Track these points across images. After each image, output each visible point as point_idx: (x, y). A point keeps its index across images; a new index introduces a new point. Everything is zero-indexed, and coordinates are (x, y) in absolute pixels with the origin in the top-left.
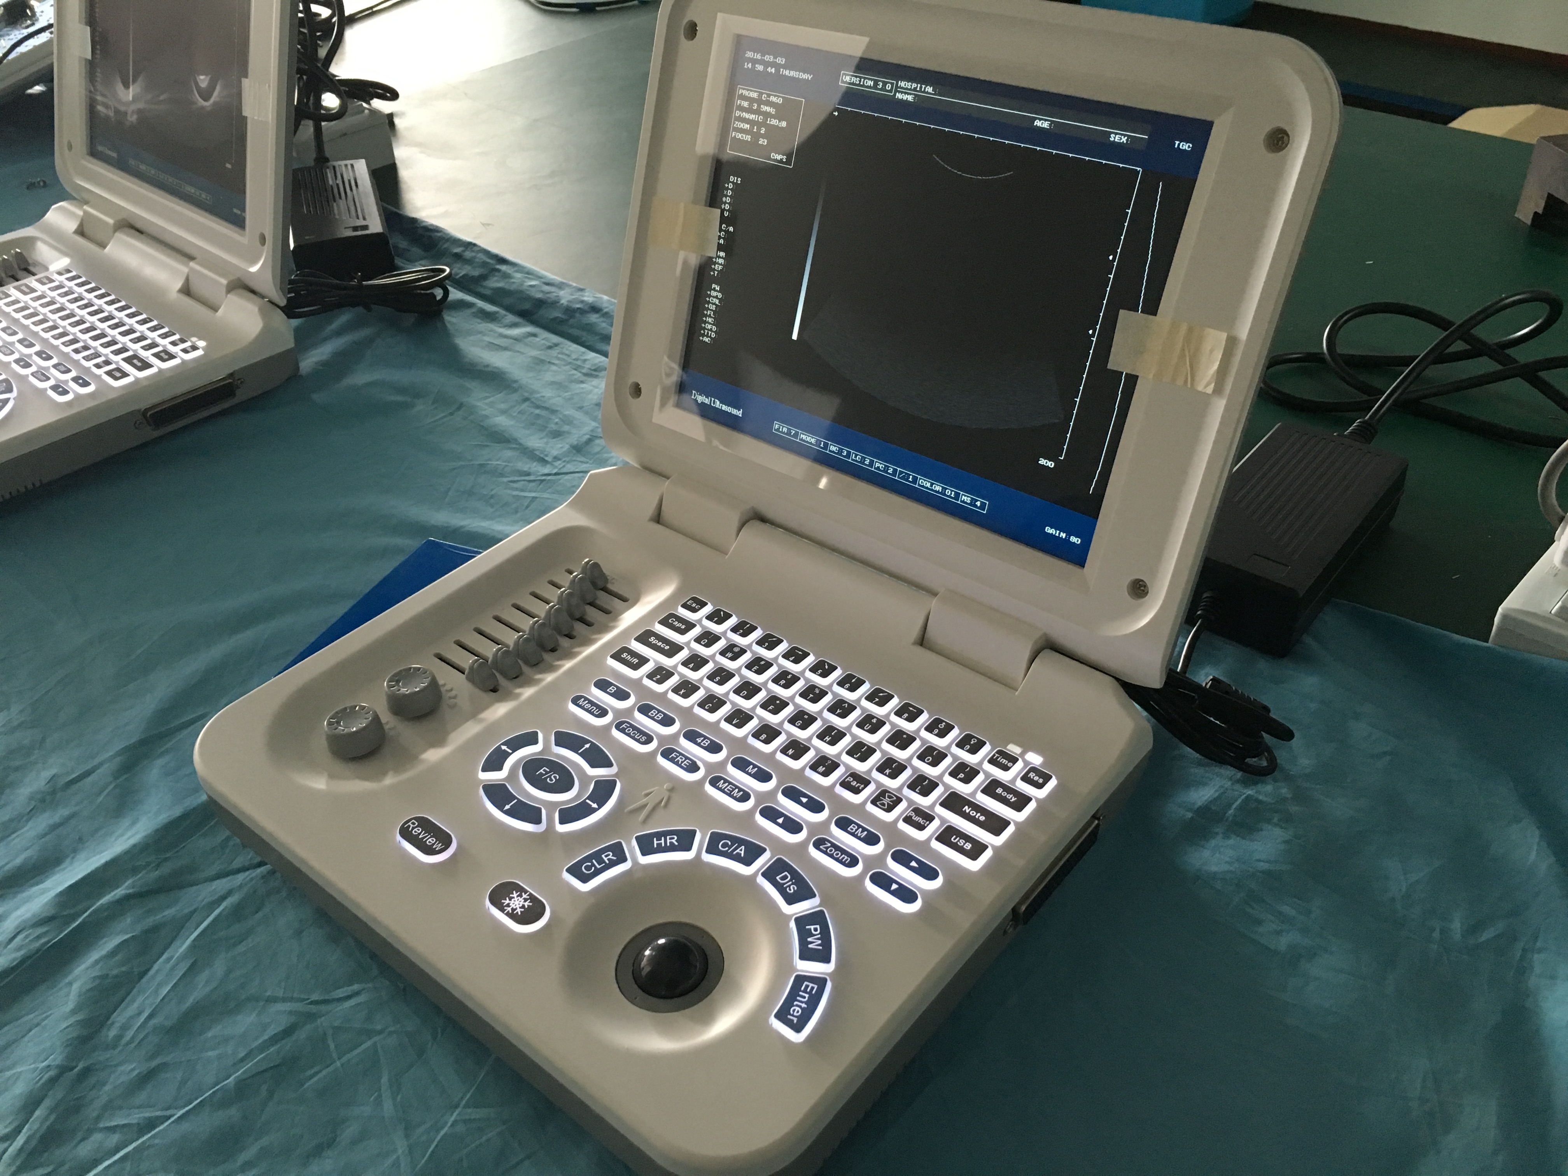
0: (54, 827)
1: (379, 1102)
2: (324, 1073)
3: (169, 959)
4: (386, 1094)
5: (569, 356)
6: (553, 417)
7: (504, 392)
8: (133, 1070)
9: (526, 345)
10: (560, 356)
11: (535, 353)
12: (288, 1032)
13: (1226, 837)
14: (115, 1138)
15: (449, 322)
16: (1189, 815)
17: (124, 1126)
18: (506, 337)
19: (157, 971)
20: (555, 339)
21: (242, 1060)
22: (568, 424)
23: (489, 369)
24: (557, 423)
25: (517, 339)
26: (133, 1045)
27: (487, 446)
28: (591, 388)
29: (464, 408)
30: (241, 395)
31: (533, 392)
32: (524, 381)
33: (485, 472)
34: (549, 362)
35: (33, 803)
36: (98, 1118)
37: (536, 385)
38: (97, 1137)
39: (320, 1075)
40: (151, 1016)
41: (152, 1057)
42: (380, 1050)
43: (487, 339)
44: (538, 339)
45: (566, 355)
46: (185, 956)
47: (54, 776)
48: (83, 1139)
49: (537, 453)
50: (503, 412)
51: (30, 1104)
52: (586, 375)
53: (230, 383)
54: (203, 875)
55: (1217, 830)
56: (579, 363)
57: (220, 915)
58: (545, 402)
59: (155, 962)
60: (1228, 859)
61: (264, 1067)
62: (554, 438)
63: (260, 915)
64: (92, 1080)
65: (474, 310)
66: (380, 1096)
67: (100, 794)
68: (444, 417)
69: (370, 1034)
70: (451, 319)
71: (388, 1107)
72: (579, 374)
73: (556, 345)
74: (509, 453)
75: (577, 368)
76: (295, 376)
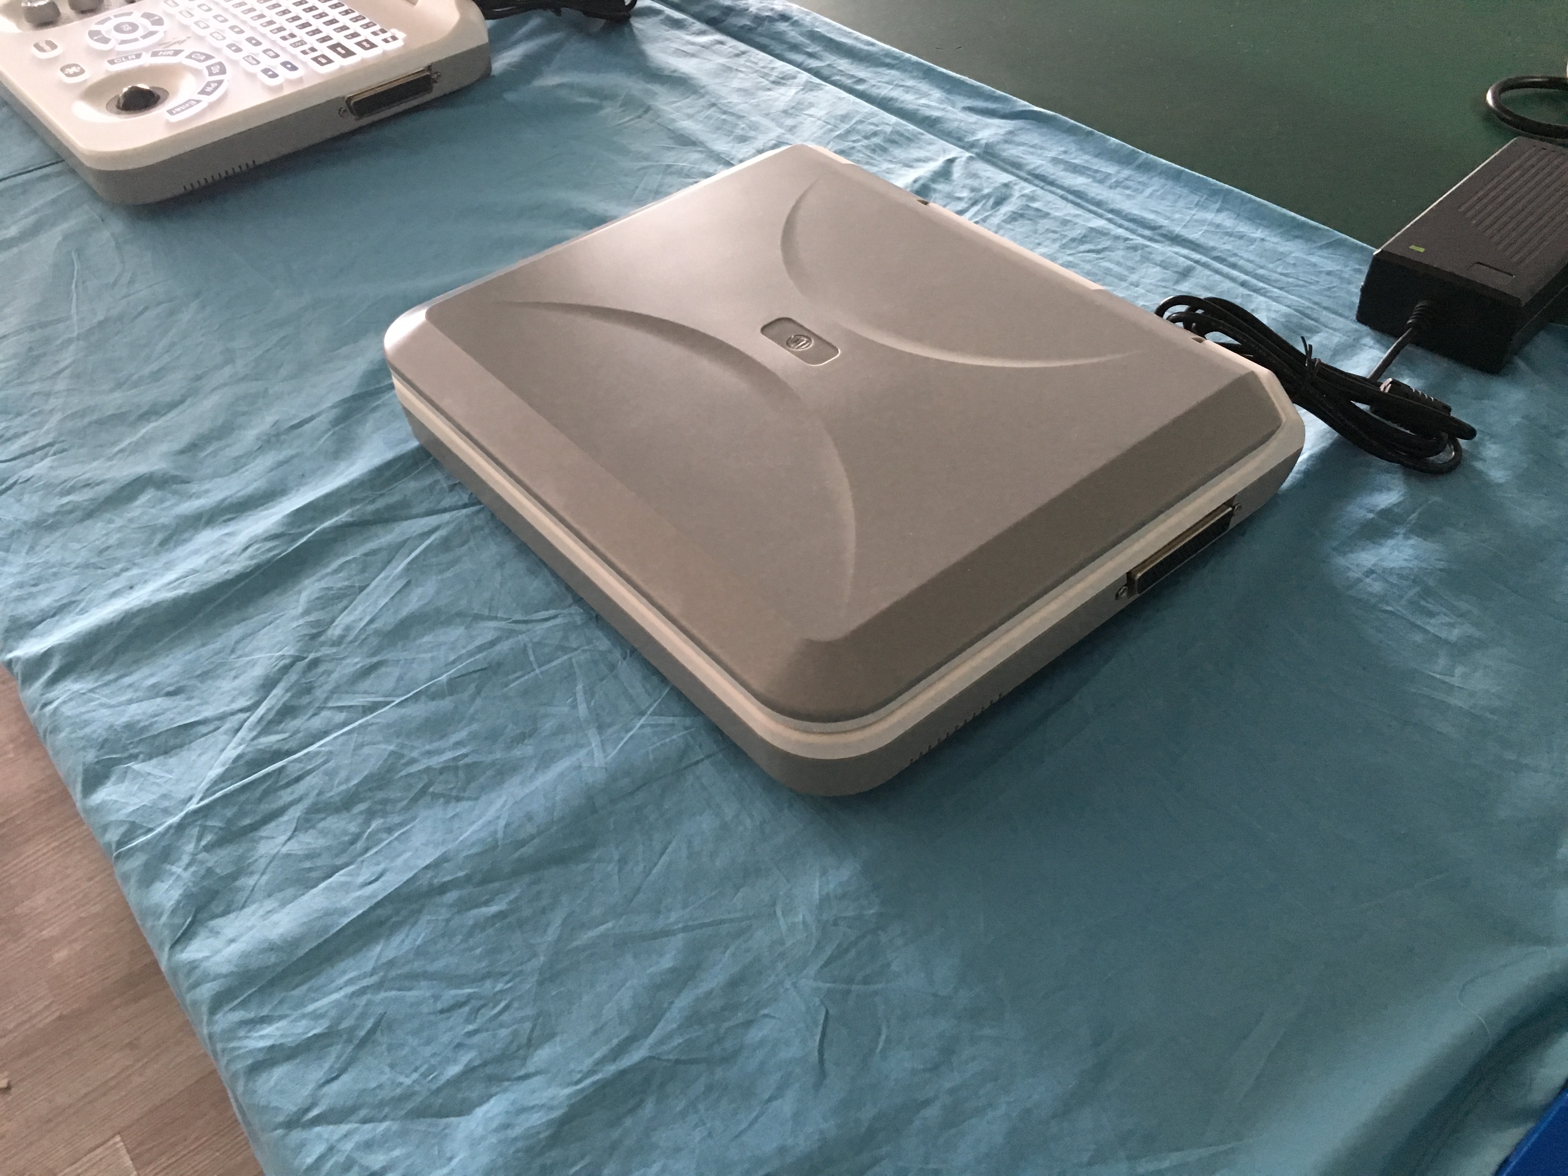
0: (281, 464)
1: (574, 706)
2: (526, 677)
3: (386, 578)
4: (580, 697)
5: (756, 64)
6: (740, 123)
7: (692, 97)
8: (357, 663)
9: (714, 52)
10: (748, 64)
11: (722, 60)
12: (493, 643)
13: (1407, 537)
14: (341, 717)
15: (637, 29)
16: (1371, 516)
17: (351, 707)
18: (693, 44)
19: (376, 587)
20: (743, 47)
21: (454, 662)
22: (754, 130)
23: (676, 74)
24: (743, 129)
25: (704, 46)
26: (357, 644)
27: (673, 148)
28: (778, 95)
29: (651, 112)
30: (437, 91)
31: (720, 97)
32: (711, 87)
33: (671, 174)
34: (737, 70)
35: (260, 443)
36: (327, 699)
37: (723, 91)
38: (325, 714)
39: (523, 679)
40: (371, 621)
41: (374, 655)
42: (575, 664)
43: (675, 45)
44: (725, 47)
45: (754, 63)
46: (400, 577)
47: (277, 422)
48: (314, 715)
49: (722, 156)
50: (690, 116)
51: (268, 685)
52: (773, 82)
53: (427, 76)
54: (414, 511)
55: (1397, 531)
56: (766, 71)
57: (430, 544)
58: (731, 108)
59: (374, 579)
60: (1407, 557)
61: (472, 669)
62: (740, 142)
63: (466, 547)
64: (321, 669)
65: (661, 17)
66: (575, 700)
67: (319, 439)
68: (632, 120)
69: (564, 650)
70: (638, 24)
71: (582, 710)
72: (767, 82)
73: (743, 53)
74: (696, 156)
75: (765, 76)
76: (487, 74)
